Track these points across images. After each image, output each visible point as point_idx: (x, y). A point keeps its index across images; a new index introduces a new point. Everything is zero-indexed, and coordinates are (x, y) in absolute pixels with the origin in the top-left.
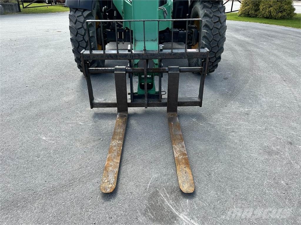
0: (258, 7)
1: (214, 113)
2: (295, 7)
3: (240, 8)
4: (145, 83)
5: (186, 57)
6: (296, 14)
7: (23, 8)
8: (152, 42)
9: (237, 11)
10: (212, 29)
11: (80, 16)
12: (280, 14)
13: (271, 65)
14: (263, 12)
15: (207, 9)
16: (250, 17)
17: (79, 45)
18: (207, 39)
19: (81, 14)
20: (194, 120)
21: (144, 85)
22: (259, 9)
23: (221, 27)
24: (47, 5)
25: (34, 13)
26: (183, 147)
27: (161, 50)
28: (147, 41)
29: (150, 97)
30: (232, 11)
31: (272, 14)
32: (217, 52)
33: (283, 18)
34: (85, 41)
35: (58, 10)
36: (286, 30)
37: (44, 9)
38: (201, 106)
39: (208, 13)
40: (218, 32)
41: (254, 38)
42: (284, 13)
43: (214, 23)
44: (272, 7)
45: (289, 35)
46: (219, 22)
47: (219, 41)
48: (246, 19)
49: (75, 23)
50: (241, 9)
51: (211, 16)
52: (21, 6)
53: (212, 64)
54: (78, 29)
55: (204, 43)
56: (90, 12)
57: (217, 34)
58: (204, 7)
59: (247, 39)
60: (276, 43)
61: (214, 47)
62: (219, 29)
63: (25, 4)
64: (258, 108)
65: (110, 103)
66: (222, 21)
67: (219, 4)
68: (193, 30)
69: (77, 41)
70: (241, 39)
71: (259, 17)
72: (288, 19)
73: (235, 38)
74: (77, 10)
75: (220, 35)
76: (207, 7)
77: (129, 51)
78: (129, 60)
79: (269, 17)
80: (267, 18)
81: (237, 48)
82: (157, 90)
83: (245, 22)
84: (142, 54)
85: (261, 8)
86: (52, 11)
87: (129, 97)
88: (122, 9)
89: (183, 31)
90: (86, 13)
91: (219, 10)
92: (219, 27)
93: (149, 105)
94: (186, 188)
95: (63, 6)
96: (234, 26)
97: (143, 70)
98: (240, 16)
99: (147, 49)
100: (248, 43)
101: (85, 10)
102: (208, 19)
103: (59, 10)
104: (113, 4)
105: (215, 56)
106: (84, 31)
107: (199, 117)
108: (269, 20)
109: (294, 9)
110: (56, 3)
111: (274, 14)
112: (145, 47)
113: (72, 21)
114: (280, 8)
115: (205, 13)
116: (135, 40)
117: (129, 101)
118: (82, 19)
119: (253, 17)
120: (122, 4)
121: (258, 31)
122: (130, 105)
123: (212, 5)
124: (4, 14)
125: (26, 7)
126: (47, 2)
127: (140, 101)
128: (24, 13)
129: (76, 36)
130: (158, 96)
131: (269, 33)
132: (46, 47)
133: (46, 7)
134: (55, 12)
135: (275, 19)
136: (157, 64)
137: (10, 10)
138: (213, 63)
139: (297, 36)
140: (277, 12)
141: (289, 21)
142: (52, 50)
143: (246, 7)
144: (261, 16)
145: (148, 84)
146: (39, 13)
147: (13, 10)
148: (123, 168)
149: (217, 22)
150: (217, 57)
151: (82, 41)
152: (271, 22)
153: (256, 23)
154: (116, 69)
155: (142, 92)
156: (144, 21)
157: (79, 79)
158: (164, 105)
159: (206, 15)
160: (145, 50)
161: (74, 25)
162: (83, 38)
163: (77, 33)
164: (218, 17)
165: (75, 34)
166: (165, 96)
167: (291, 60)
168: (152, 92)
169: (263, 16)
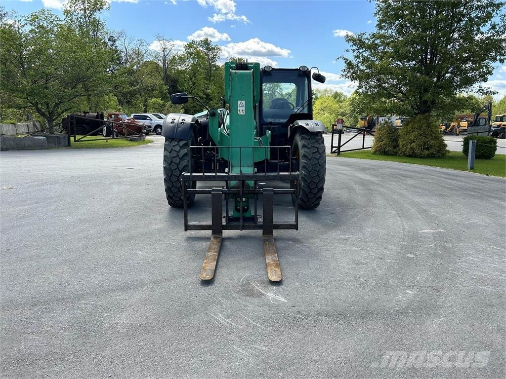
0: (397, 143)
1: (312, 238)
2: (445, 142)
3: (373, 144)
4: (240, 207)
5: (279, 179)
6: (448, 151)
7: (75, 141)
8: (248, 168)
9: (370, 148)
10: (311, 159)
11: (176, 145)
12: (426, 152)
13: (391, 203)
14: (404, 149)
15: (306, 141)
16: (388, 155)
17: (172, 174)
18: (307, 169)
19: (177, 144)
20: (290, 243)
21: (239, 209)
22: (398, 145)
23: (320, 157)
24: (105, 138)
25: (89, 148)
26: (275, 257)
27: (256, 173)
28: (243, 166)
29: (246, 219)
30: (364, 147)
31: (415, 151)
32: (319, 182)
33: (431, 156)
34: (179, 170)
35: (120, 145)
36: (430, 170)
37: (103, 143)
38: (297, 230)
39: (306, 144)
40: (316, 162)
41: (382, 178)
42: (432, 151)
43: (313, 153)
44: (414, 142)
45: (431, 175)
46: (318, 153)
47: (319, 171)
48: (382, 157)
49: (170, 152)
50: (375, 145)
51: (309, 146)
52: (72, 139)
53: (315, 197)
54: (173, 158)
55: (304, 173)
56: (186, 142)
57: (316, 164)
58: (303, 138)
59: (374, 179)
60: (409, 183)
61: (314, 177)
62: (318, 159)
63: (78, 137)
64: (360, 236)
65: (204, 225)
66: (321, 152)
67: (318, 136)
68: (294, 161)
69: (171, 169)
70: (366, 178)
71: (399, 155)
72: (439, 157)
73: (358, 177)
74: (173, 139)
75: (320, 165)
76: (306, 139)
77: (226, 173)
78: (226, 181)
79: (412, 155)
80: (410, 156)
81: (356, 187)
82: (253, 214)
83: (379, 161)
84: (239, 176)
85: (400, 143)
86: (113, 145)
87: (224, 220)
88: (219, 139)
89: (283, 162)
90: (182, 143)
91: (317, 141)
92: (318, 158)
93: (244, 228)
94: (274, 278)
95: (127, 140)
96: (363, 165)
97: (239, 191)
98: (374, 153)
99: (243, 172)
100: (373, 183)
101: (181, 140)
102: (306, 150)
103: (123, 144)
104: (209, 135)
105: (317, 187)
106: (179, 160)
107: (295, 240)
108: (412, 159)
109: (446, 146)
110: (117, 136)
111: (418, 151)
112: (241, 170)
113: (167, 150)
114: (425, 143)
115: (304, 144)
116: (232, 166)
117: (224, 224)
118: (177, 148)
119: (392, 155)
120: (219, 135)
121: (392, 170)
122: (225, 228)
123: (311, 137)
124: (48, 149)
125: (78, 141)
126: (105, 135)
127: (235, 223)
128: (74, 148)
129: (170, 164)
130: (254, 219)
131: (405, 173)
132: (120, 183)
133: (106, 140)
134: (117, 147)
135: (421, 157)
136: (252, 187)
137: (55, 144)
138: (315, 194)
139: (441, 177)
140: (422, 148)
141: (439, 160)
142: (128, 187)
143: (381, 143)
144: (402, 154)
145: (243, 208)
146: (96, 148)
147: (59, 143)
148: (219, 271)
149: (316, 152)
150: (319, 188)
151: (176, 169)
152: (413, 161)
153: (393, 162)
154: (213, 190)
155: (237, 215)
156: (240, 148)
157: (166, 212)
158: (259, 227)
159: (304, 146)
160: (241, 172)
161: (169, 154)
162: (177, 166)
163: (172, 162)
164: (317, 148)
165: (169, 163)
166: (260, 220)
167: (417, 199)
168: (247, 215)
169: (405, 154)
